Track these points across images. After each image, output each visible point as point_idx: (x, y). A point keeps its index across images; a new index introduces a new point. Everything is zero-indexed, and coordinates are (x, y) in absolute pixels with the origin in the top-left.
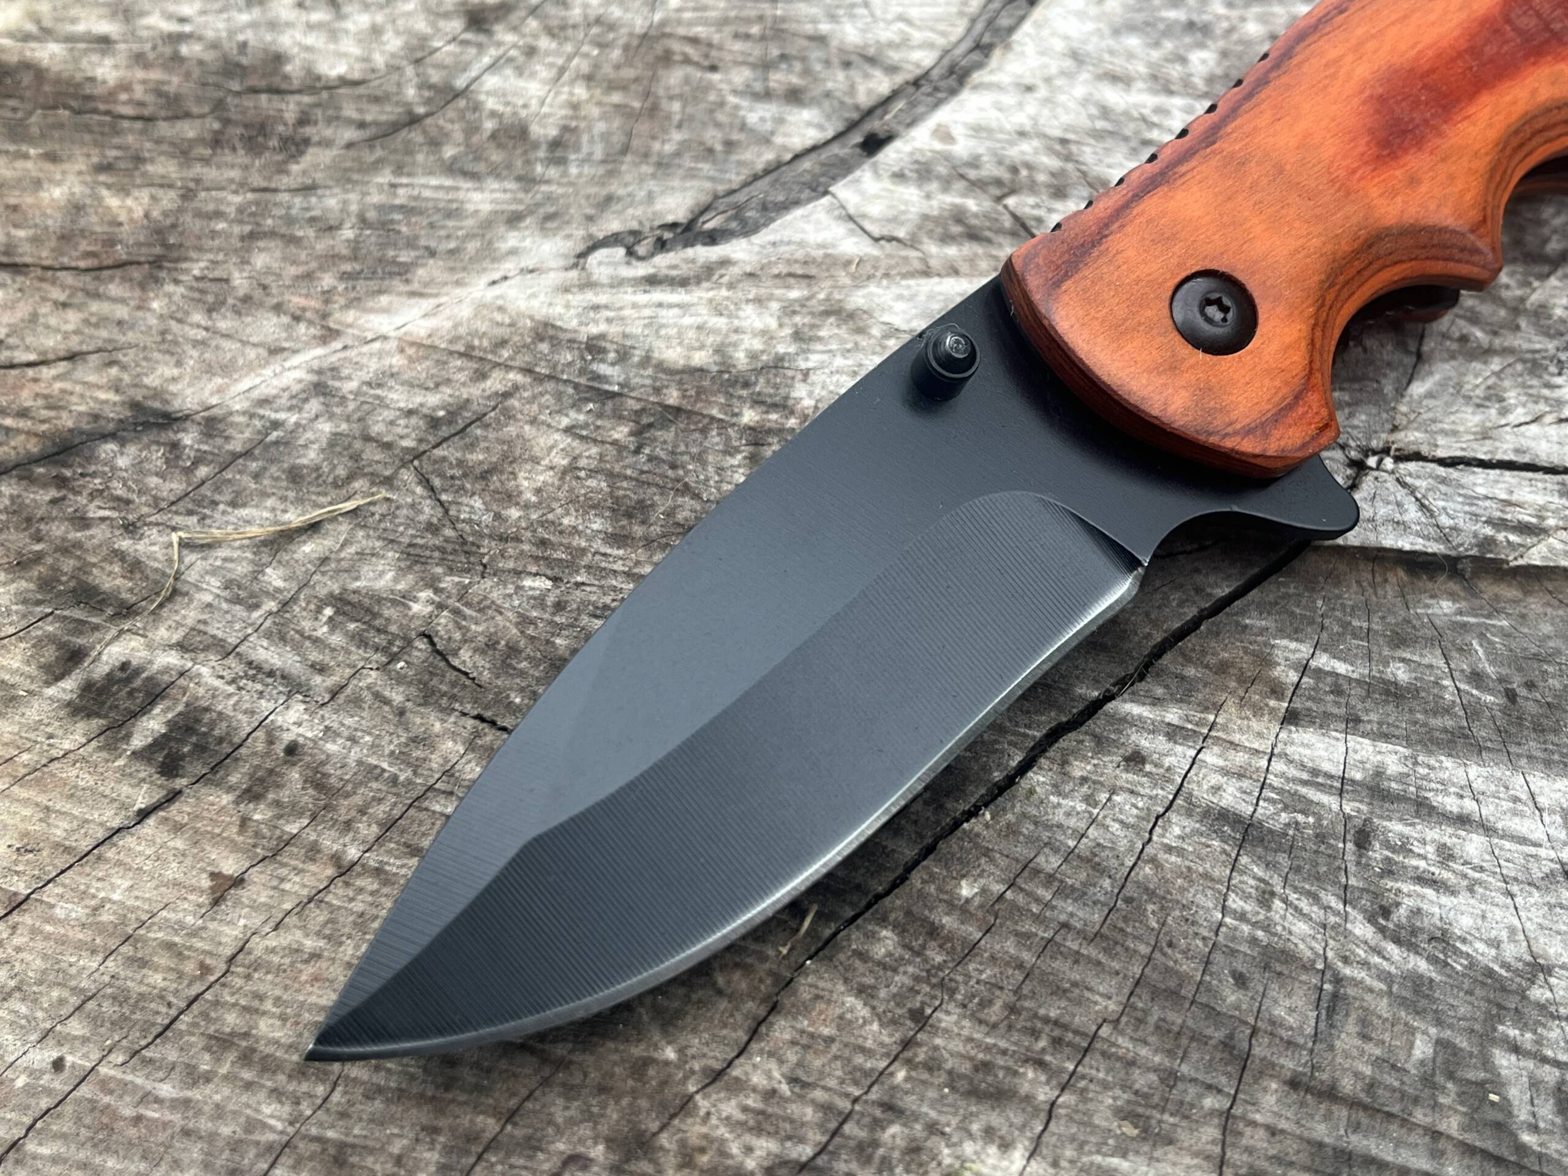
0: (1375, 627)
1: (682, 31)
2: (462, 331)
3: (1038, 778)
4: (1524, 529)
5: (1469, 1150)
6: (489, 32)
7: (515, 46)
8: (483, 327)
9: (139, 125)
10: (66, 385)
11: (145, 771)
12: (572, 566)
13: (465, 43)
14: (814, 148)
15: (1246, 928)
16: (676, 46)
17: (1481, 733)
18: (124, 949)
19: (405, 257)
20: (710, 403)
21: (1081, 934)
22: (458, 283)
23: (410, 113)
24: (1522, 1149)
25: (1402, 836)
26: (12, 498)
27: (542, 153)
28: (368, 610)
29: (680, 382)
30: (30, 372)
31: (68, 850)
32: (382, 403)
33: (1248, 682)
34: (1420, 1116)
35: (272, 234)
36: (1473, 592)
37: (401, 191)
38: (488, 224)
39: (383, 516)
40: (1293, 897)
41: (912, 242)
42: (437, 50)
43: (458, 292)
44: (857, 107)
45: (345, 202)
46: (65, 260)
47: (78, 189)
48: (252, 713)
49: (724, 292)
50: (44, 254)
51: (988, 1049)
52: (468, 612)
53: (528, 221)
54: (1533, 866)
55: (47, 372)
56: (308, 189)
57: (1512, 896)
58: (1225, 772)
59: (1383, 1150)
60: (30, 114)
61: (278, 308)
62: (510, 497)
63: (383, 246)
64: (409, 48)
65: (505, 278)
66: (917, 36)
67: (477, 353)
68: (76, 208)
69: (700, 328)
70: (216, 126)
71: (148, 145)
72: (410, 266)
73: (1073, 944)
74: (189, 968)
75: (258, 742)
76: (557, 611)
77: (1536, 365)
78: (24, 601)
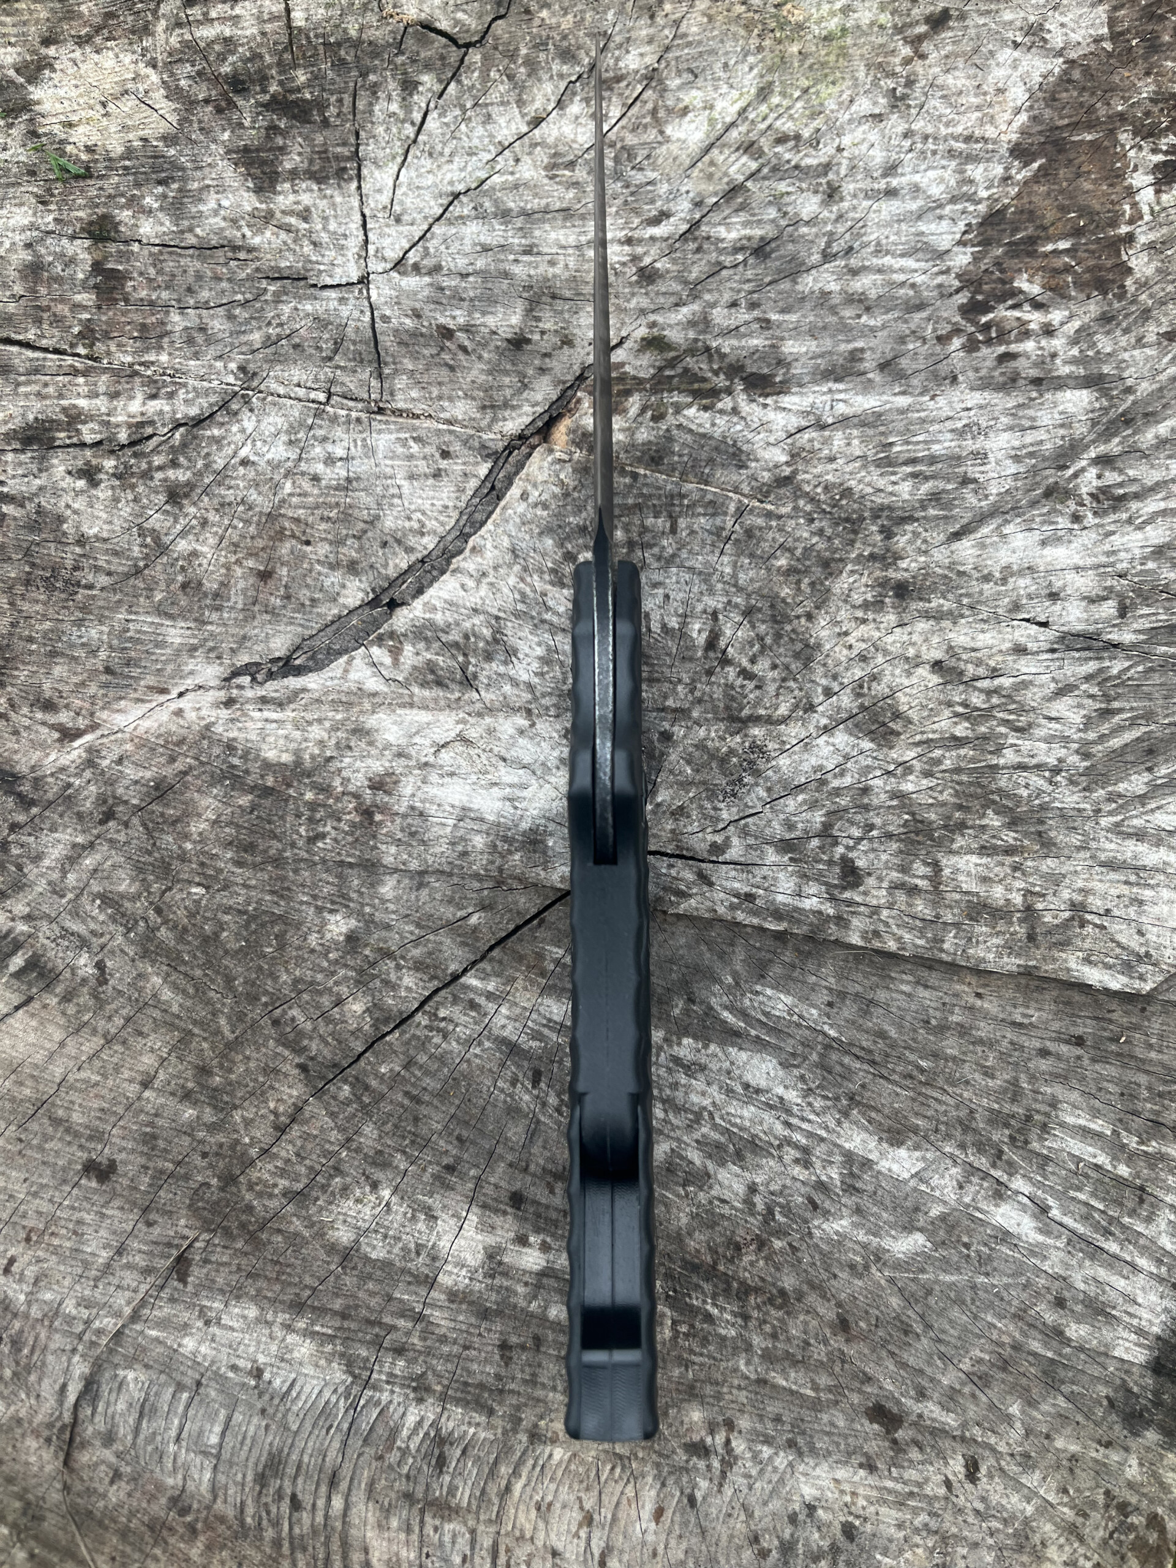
1: (290, 513)
2: (162, 730)
3: (421, 1019)
4: (679, 893)
6: (180, 506)
7: (195, 517)
8: (174, 728)
11: (16, 984)
12: (215, 878)
13: (167, 512)
14: (360, 607)
15: (503, 1096)
16: (287, 524)
18: (12, 1077)
19: (134, 672)
20: (289, 786)
21: (431, 1093)
22: (164, 691)
23: (136, 565)
27: (209, 601)
28: (117, 903)
29: (274, 773)
32: (122, 775)
33: (530, 968)
35: (62, 654)
37: (131, 626)
38: (178, 653)
39: (125, 844)
40: (527, 1082)
41: (405, 684)
42: (150, 517)
43: (162, 698)
44: (387, 578)
45: (101, 633)
48: (63, 958)
49: (302, 713)
51: (383, 1144)
53: (200, 652)
56: (79, 623)
58: (509, 1018)
61: (67, 706)
62: (186, 836)
63: (121, 665)
64: (134, 513)
65: (187, 692)
66: (428, 524)
67: (170, 746)
69: (287, 737)
70: (27, 568)
72: (137, 679)
73: (426, 1098)
74: (41, 1087)
75: (67, 974)
76: (206, 910)
77: (712, 795)
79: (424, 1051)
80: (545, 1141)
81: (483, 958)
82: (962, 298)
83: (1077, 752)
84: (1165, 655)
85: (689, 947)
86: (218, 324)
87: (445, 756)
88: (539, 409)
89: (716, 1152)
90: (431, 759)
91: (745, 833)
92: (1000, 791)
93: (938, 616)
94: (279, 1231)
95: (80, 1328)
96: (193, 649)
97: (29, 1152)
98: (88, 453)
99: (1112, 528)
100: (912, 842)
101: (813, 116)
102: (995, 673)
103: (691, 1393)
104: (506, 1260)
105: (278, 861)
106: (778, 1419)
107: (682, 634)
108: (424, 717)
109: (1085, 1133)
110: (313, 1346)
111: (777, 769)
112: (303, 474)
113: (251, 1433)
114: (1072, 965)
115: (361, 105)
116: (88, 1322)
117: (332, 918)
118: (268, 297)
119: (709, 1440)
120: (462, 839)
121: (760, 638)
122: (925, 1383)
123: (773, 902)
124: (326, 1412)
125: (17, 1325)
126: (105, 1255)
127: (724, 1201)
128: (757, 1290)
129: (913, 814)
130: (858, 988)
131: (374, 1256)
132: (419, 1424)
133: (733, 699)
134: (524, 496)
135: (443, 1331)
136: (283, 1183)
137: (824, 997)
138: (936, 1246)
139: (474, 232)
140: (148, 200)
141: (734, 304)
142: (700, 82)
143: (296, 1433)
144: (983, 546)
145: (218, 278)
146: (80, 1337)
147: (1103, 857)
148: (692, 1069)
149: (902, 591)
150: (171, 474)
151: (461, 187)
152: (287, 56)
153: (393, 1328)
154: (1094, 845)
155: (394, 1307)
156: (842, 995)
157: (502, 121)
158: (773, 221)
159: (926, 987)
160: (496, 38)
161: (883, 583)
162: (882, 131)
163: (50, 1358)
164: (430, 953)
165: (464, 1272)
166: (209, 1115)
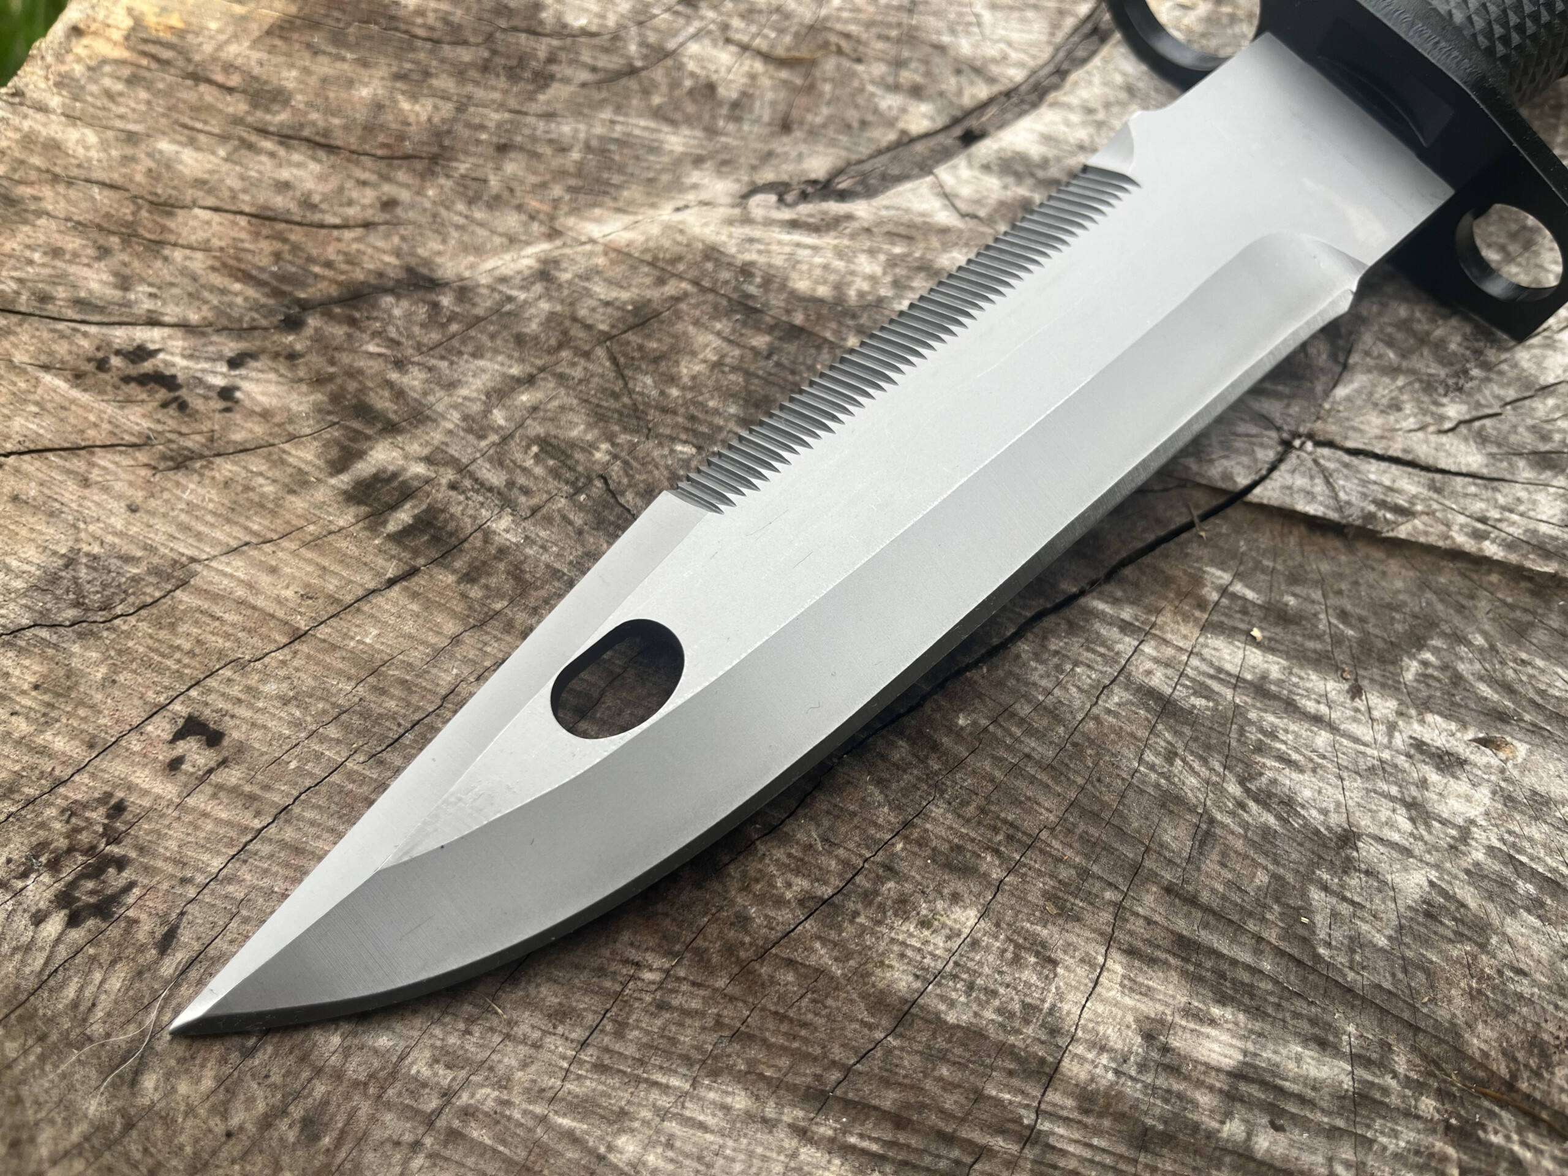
0: (1279, 567)
1: (839, 27)
2: (651, 244)
3: (1024, 647)
4: (1398, 510)
5: (1280, 953)
6: (695, 7)
7: (713, 21)
8: (667, 243)
9: (428, 45)
10: (362, 247)
11: (394, 550)
12: (711, 439)
13: (677, 13)
14: (927, 135)
15: (1153, 776)
16: (833, 38)
17: (1340, 656)
18: (370, 680)
19: (616, 179)
20: (825, 327)
21: (1038, 763)
22: (653, 206)
23: (631, 65)
24: (1317, 957)
25: (1272, 724)
26: (316, 329)
27: (724, 111)
28: (563, 452)
29: (806, 309)
30: (335, 233)
31: (337, 601)
32: (588, 293)
33: (1182, 595)
34: (1251, 926)
35: (521, 149)
36: (1351, 549)
37: (618, 128)
38: (678, 161)
39: (581, 381)
40: (1190, 758)
42: (655, 16)
43: (651, 212)
44: (961, 107)
45: (576, 131)
46: (367, 147)
47: (380, 92)
48: (474, 518)
49: (846, 242)
50: (352, 140)
51: (962, 836)
52: (634, 464)
53: (708, 164)
54: (1361, 761)
55: (348, 235)
56: (549, 116)
57: (1342, 779)
58: (1156, 661)
59: (1222, 945)
60: (349, 24)
61: (519, 208)
62: (673, 380)
63: (600, 169)
64: (635, 11)
65: (686, 207)
67: (660, 264)
68: (378, 107)
69: (826, 267)
70: (486, 54)
71: (434, 63)
72: (618, 187)
73: (1031, 770)
74: (414, 699)
75: (477, 541)
77: (1429, 386)
78: (319, 410)
79: (1028, 699)
80: (1224, 854)
81: (1111, 575)
89: (1499, 892)
91: (1482, 439)
94: (790, 963)
95: (432, 1103)
104: (1175, 1043)
116: (448, 1095)
123: (1535, 532)
127: (1520, 972)
131: (951, 1018)
135: (1072, 1164)
136: (801, 884)
148: (1445, 761)
153: (984, 1152)
155: (984, 1113)
165: (1104, 1059)
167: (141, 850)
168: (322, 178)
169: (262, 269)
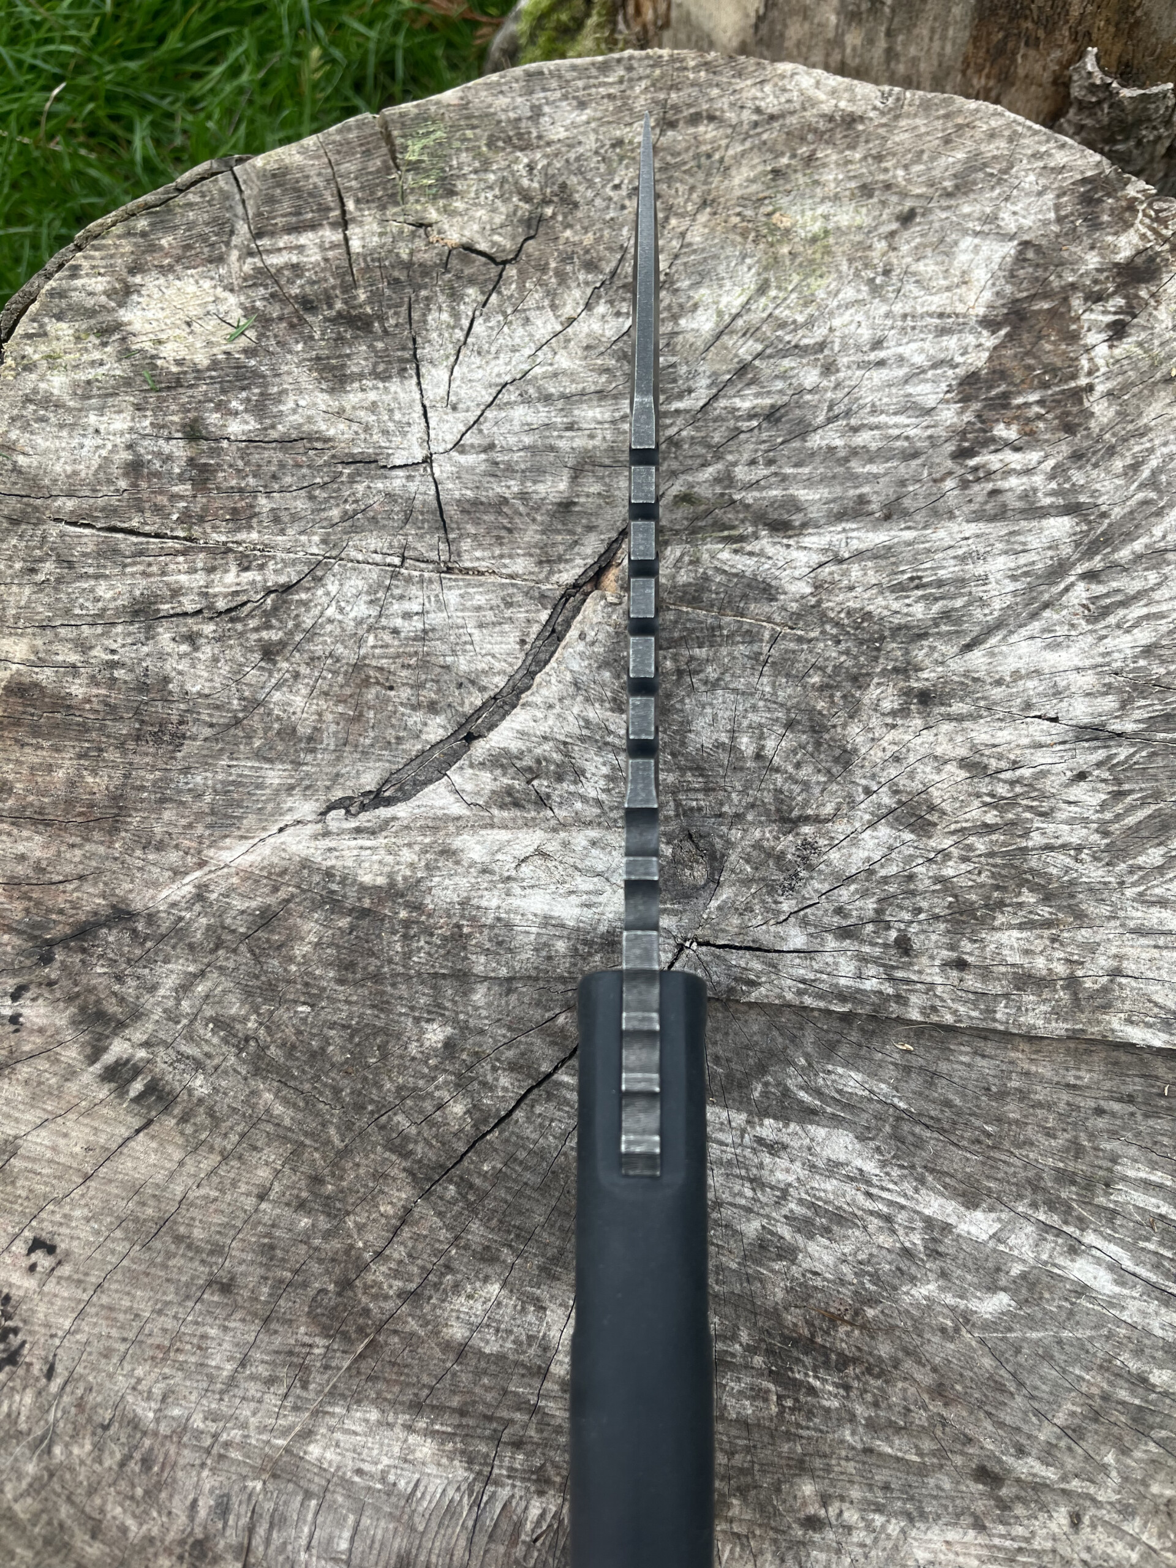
1: (374, 663)
2: (266, 862)
3: (519, 1114)
4: (753, 984)
6: (275, 663)
7: (288, 671)
8: (276, 860)
10: (80, 895)
11: (136, 1108)
12: (319, 997)
13: (262, 668)
14: (441, 742)
16: (372, 673)
17: (714, 1088)
18: (135, 1197)
19: (237, 812)
20: (384, 907)
21: (532, 1187)
22: (264, 829)
23: (235, 717)
26: (61, 961)
27: (303, 745)
28: (228, 1025)
29: (370, 895)
30: (61, 887)
31: (107, 1149)
32: (230, 906)
35: (171, 800)
36: (726, 1009)
37: (234, 771)
38: (277, 793)
39: (233, 970)
41: (486, 808)
42: (247, 673)
43: (264, 835)
44: (464, 715)
45: (206, 778)
46: (70, 817)
47: (71, 771)
48: (181, 1081)
49: (393, 840)
50: (59, 813)
51: (490, 1240)
52: (273, 1026)
53: (297, 791)
54: (724, 1156)
55: (70, 887)
56: (186, 771)
57: (712, 1170)
60: (41, 717)
61: (177, 847)
62: (291, 960)
63: (225, 806)
64: (233, 672)
65: (286, 827)
66: (498, 666)
67: (273, 877)
68: (72, 784)
69: (380, 862)
70: (137, 725)
71: (104, 739)
72: (240, 818)
73: (528, 1192)
74: (163, 1206)
75: (185, 1095)
76: (313, 1025)
77: (771, 890)
78: (74, 1022)
79: (523, 1147)
81: (572, 1055)
82: (950, 447)
83: (1097, 831)
84: (1164, 740)
85: (762, 1033)
86: (301, 504)
87: (525, 869)
88: (590, 561)
89: (805, 1226)
90: (513, 873)
91: (805, 923)
92: (1031, 871)
93: (960, 718)
94: (395, 1332)
95: (208, 1442)
96: (291, 788)
97: (153, 1270)
98: (190, 621)
99: (1104, 632)
100: (958, 922)
101: (806, 304)
102: (1015, 765)
103: (801, 1467)
105: (377, 977)
106: (886, 1487)
107: (733, 749)
108: (503, 835)
109: (1147, 1186)
110: (435, 1446)
111: (828, 863)
112: (384, 628)
113: (379, 1537)
114: (1116, 1025)
115: (416, 316)
116: (215, 1436)
117: (430, 1027)
118: (344, 478)
119: (822, 1512)
120: (545, 944)
121: (802, 746)
122: (1023, 1441)
123: (837, 985)
124: (451, 1511)
125: (147, 1442)
126: (229, 1367)
127: (816, 1274)
128: (855, 1361)
129: (955, 896)
130: (921, 1062)
131: (487, 1351)
132: (542, 1516)
133: (782, 802)
134: (582, 636)
135: (558, 1421)
136: (398, 1284)
137: (890, 1072)
138: (1021, 1304)
139: (520, 414)
140: (234, 404)
141: (753, 462)
142: (707, 282)
143: (423, 1533)
144: (992, 654)
145: (298, 466)
146: (208, 1451)
147: (1132, 924)
148: (775, 1148)
149: (925, 698)
150: (265, 634)
151: (508, 378)
152: (349, 278)
153: (509, 1422)
154: (1121, 914)
155: (509, 1401)
156: (907, 1069)
157: (539, 322)
158: (781, 392)
159: (983, 1056)
160: (528, 256)
161: (907, 693)
162: (867, 313)
163: (180, 1474)
164: (523, 1054)
166: (324, 1223)
167: (25, 1322)
168: (46, 846)
169: (19, 922)
